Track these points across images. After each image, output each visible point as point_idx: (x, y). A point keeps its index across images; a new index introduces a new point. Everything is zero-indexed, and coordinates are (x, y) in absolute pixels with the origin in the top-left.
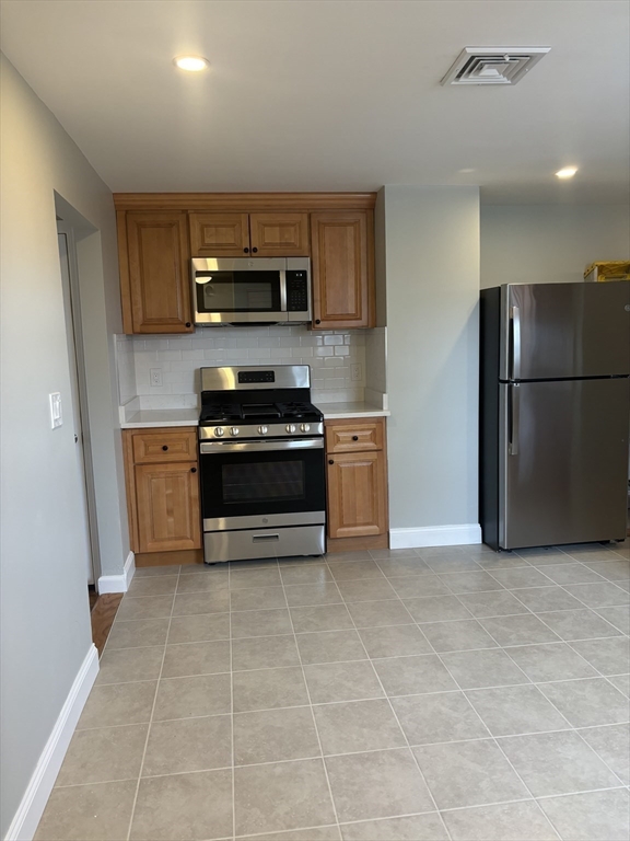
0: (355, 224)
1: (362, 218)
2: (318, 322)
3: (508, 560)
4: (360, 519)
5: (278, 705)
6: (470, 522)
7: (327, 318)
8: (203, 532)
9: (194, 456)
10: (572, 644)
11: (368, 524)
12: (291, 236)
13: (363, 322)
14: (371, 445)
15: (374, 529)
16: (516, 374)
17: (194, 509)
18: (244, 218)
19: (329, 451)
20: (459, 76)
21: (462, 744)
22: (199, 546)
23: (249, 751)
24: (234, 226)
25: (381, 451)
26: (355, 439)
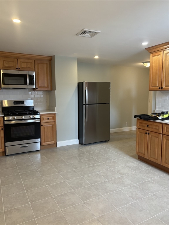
0: (47, 64)
1: (48, 63)
2: (37, 88)
3: (86, 147)
4: (49, 140)
5: (38, 187)
6: (76, 139)
7: (40, 87)
8: (5, 147)
9: (2, 125)
10: (103, 163)
11: (52, 141)
12: (29, 66)
13: (49, 89)
14: (52, 120)
15: (53, 142)
16: (87, 103)
17: (2, 140)
18: (16, 60)
19: (41, 122)
20: (81, 34)
21: (85, 188)
22: (4, 151)
23: (33, 199)
24: (13, 62)
25: (55, 122)
26: (48, 119)
